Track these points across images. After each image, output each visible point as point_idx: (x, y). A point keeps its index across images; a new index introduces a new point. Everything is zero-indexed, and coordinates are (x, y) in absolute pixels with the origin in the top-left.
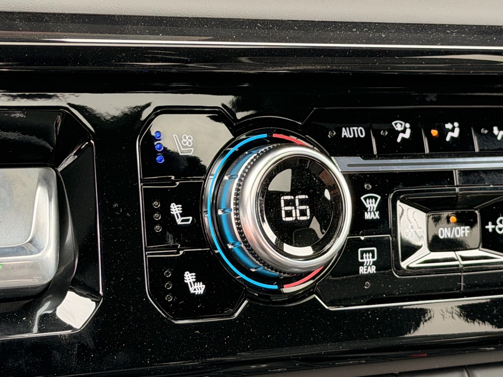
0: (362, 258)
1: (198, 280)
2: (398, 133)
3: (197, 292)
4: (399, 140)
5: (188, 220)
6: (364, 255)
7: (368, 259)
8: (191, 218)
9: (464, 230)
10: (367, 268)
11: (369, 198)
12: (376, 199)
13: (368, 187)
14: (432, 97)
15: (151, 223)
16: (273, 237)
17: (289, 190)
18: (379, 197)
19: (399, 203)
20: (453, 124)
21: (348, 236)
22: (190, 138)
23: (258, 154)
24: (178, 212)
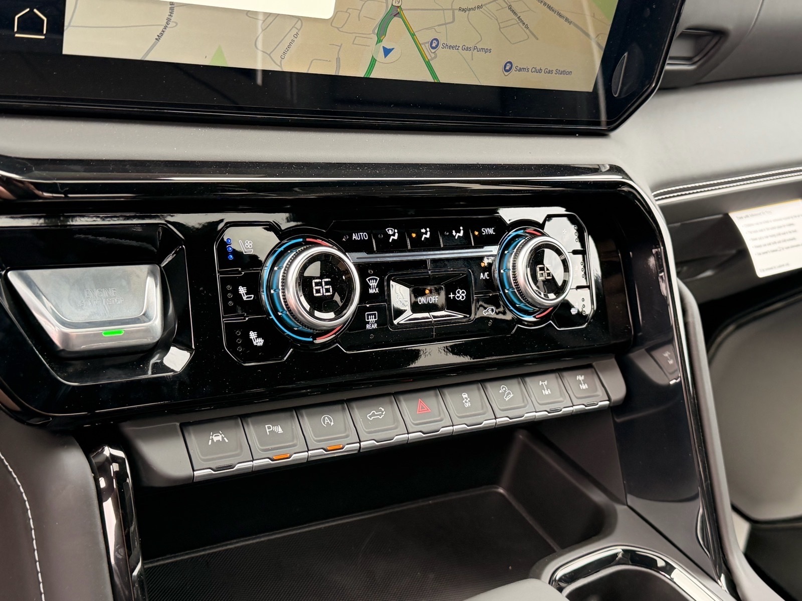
0: (368, 319)
1: (259, 337)
2: (390, 235)
3: (258, 344)
4: (390, 241)
5: (251, 297)
6: (369, 317)
7: (372, 319)
8: (253, 296)
9: (435, 298)
10: (371, 325)
11: (372, 279)
12: (376, 280)
13: (371, 272)
14: (412, 212)
15: (225, 300)
16: (308, 307)
17: (319, 275)
18: (378, 279)
19: (392, 283)
20: (426, 229)
21: (358, 304)
22: (250, 243)
23: (297, 253)
24: (244, 292)
